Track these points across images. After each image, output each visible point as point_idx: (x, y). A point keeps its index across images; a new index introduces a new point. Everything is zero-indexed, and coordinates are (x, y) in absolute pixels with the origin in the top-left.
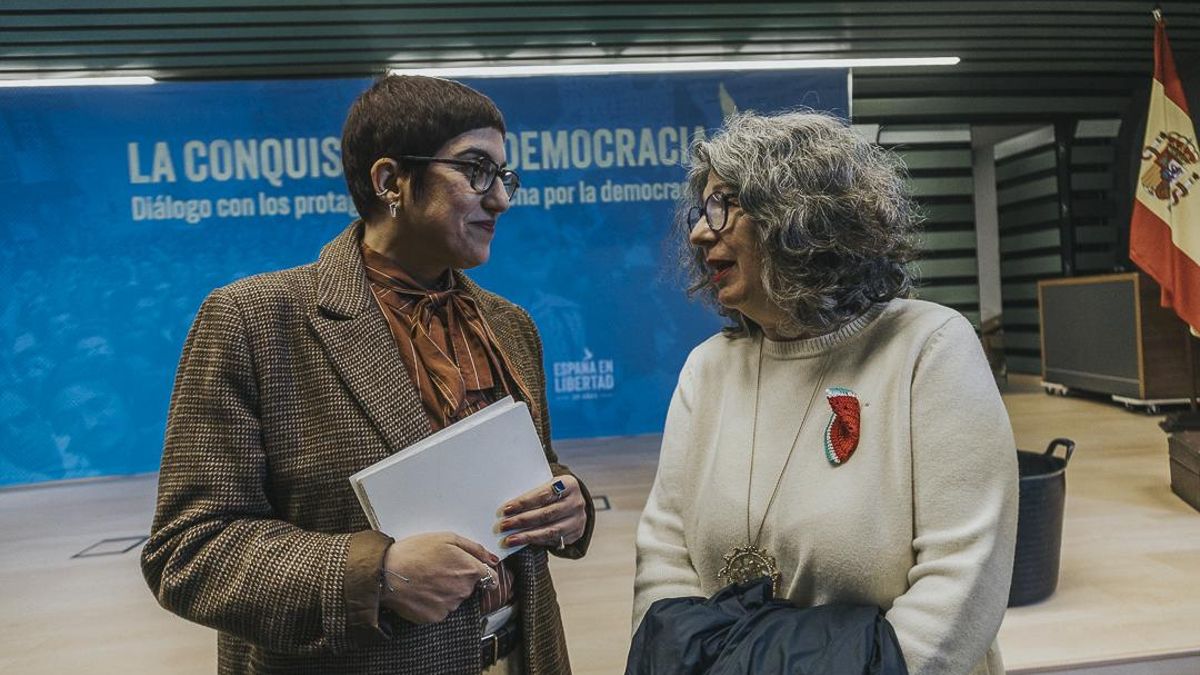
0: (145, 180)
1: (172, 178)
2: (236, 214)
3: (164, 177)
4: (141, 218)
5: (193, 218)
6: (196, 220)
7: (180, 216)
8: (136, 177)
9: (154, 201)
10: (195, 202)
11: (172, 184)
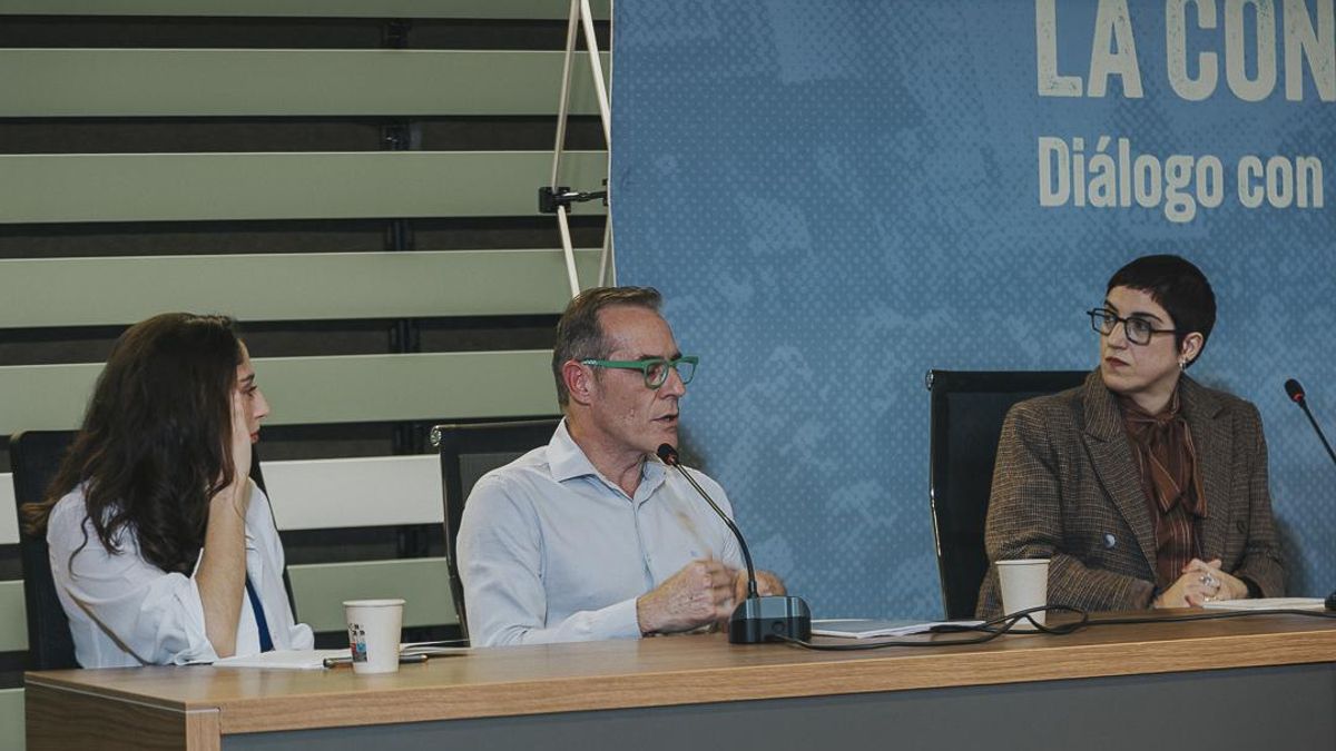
0: (1069, 87)
1: (1133, 89)
2: (1281, 203)
3: (1115, 81)
4: (1059, 200)
5: (1180, 208)
6: (1187, 216)
7: (1148, 202)
8: (1051, 81)
9: (1089, 152)
10: (1185, 161)
11: (1134, 101)
